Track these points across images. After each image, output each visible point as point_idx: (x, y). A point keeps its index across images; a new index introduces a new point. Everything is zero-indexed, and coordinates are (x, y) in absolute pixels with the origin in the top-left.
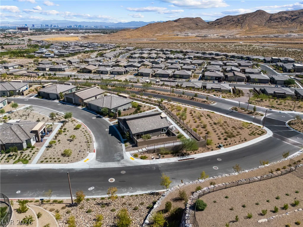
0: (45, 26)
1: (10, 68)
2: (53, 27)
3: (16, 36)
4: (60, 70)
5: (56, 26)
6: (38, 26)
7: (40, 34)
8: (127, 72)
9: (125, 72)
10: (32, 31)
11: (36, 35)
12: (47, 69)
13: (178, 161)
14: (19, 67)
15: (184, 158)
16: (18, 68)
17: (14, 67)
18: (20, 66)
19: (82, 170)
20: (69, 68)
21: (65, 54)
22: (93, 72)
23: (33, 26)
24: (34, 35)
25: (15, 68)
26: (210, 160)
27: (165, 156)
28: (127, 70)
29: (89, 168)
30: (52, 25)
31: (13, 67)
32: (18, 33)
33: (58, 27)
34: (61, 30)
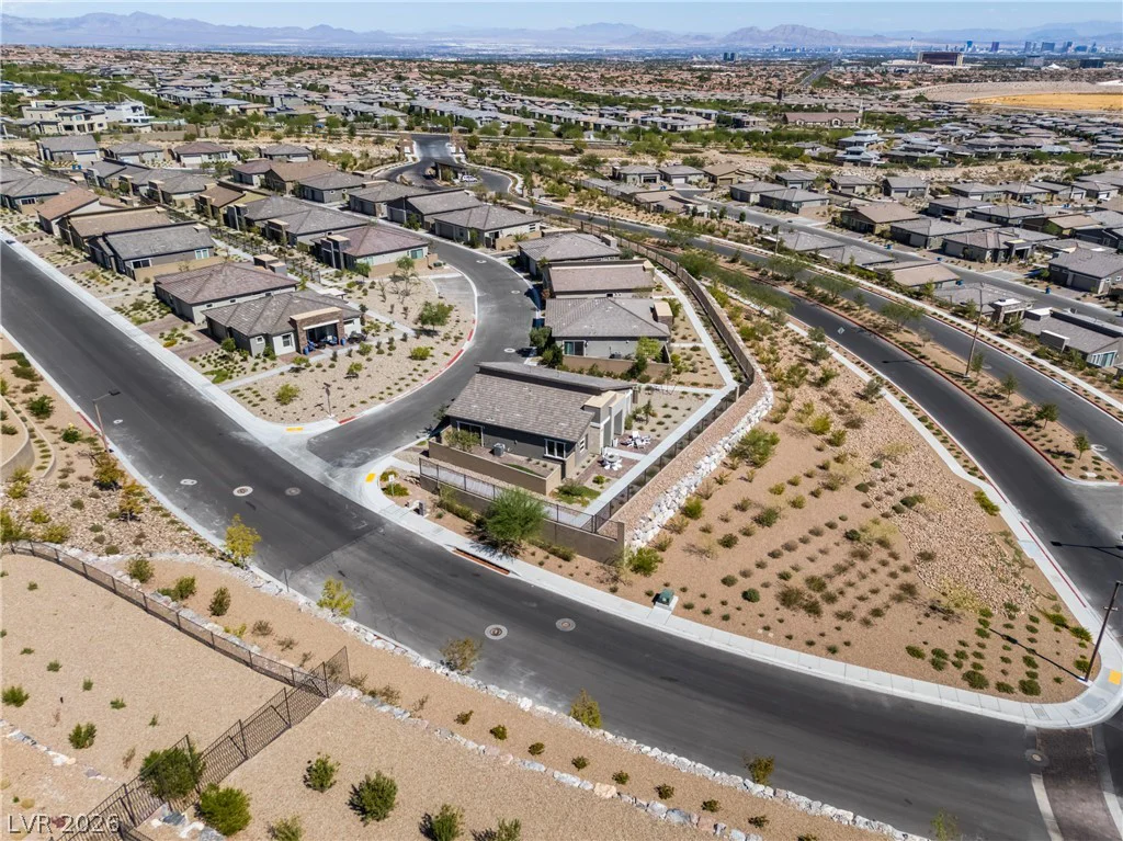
0: (1039, 46)
1: (675, 181)
2: (1071, 51)
3: (891, 84)
4: (785, 206)
5: (1084, 49)
6: (1013, 47)
7: (984, 78)
8: (1008, 252)
9: (996, 252)
10: (968, 66)
11: (966, 82)
12: (754, 198)
13: (450, 550)
14: (700, 181)
15: (483, 555)
16: (697, 184)
17: (690, 178)
18: (707, 179)
19: (252, 442)
20: (823, 204)
21: (920, 155)
22: (877, 231)
23: (996, 46)
24: (961, 81)
25: (690, 183)
26: (535, 605)
27: (449, 516)
28: (1011, 246)
29: (266, 444)
30: (1070, 44)
31: (686, 178)
32: (911, 70)
33: (1094, 50)
34: (1085, 63)
